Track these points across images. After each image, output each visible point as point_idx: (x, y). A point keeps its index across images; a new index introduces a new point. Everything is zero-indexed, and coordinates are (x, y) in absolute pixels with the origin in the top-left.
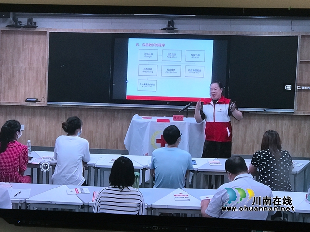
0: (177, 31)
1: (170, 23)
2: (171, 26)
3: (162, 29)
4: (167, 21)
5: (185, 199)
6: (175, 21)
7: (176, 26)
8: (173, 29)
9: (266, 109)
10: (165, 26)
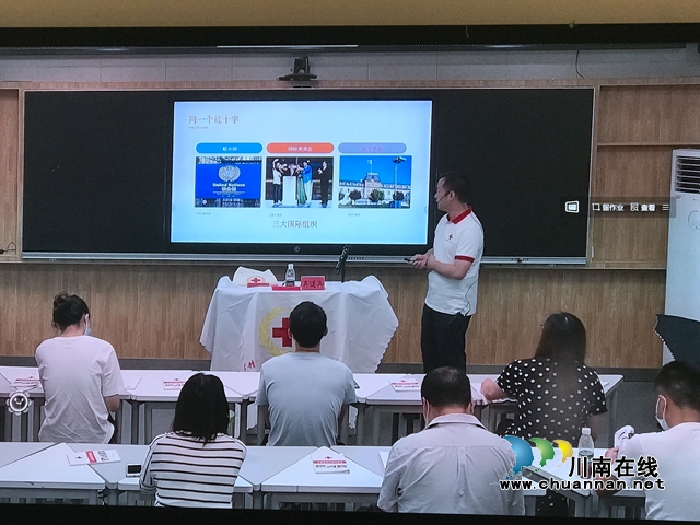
0: (317, 83)
1: (299, 65)
2: (302, 71)
3: (281, 79)
4: (293, 60)
5: (338, 469)
6: (311, 59)
7: (313, 71)
8: (308, 77)
9: (521, 258)
10: (288, 71)
